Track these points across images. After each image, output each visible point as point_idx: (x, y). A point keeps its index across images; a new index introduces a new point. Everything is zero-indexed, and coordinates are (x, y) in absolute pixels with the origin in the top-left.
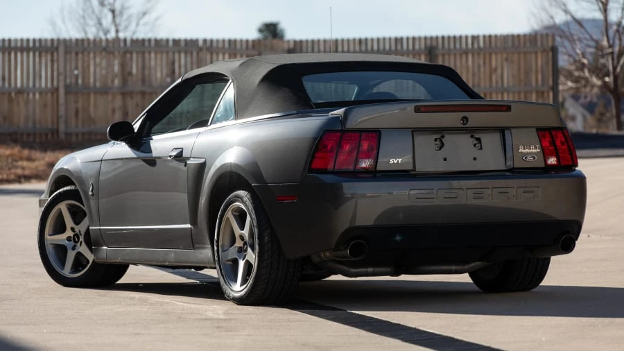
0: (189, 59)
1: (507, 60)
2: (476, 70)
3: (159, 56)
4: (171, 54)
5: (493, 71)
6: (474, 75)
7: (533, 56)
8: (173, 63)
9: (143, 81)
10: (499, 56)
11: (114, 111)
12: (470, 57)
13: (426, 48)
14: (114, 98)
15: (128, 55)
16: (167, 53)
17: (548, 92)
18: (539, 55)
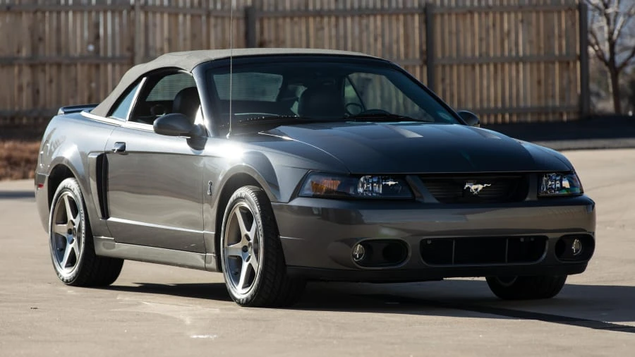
0: (117, 20)
1: (522, 21)
2: (484, 35)
3: (79, 16)
4: (93, 14)
5: (504, 36)
6: (481, 40)
7: (556, 16)
8: (97, 26)
9: (59, 49)
10: (513, 15)
11: (20, 89)
12: (476, 16)
13: (420, 5)
14: (20, 72)
15: (39, 15)
16: (90, 12)
17: (575, 63)
18: (563, 15)
